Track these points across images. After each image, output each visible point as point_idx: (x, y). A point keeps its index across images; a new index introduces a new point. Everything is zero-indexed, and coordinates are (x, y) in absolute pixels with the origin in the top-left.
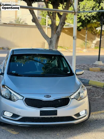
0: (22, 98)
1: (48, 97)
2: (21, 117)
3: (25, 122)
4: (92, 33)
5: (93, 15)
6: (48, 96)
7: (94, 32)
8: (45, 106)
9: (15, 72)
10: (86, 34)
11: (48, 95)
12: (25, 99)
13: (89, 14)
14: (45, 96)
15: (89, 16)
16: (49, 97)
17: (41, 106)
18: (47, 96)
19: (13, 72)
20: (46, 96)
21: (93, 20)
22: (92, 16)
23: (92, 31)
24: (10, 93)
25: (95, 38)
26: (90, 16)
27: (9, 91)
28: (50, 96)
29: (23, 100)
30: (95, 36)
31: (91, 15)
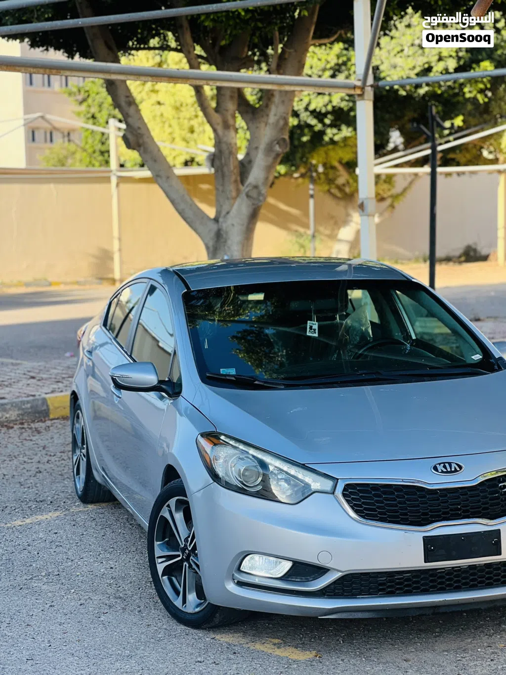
0: (328, 485)
1: (451, 472)
2: (338, 575)
3: (352, 595)
4: (329, 191)
5: (335, 103)
6: (450, 469)
7: (340, 188)
8: (444, 513)
9: (232, 371)
10: (312, 196)
11: (450, 464)
12: (345, 490)
13: (318, 103)
14: (435, 468)
15: (318, 110)
16: (456, 471)
17: (424, 514)
18: (445, 467)
19: (223, 371)
20: (440, 468)
21: (335, 131)
22: (330, 108)
23: (330, 181)
24: (263, 465)
25: (348, 215)
26: (324, 111)
27: (254, 456)
28: (460, 467)
29: (333, 493)
30: (346, 208)
31: (326, 106)
